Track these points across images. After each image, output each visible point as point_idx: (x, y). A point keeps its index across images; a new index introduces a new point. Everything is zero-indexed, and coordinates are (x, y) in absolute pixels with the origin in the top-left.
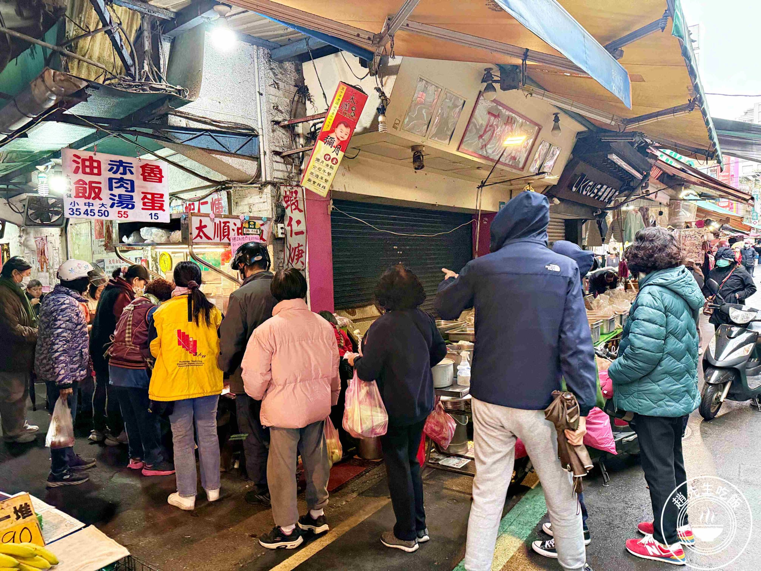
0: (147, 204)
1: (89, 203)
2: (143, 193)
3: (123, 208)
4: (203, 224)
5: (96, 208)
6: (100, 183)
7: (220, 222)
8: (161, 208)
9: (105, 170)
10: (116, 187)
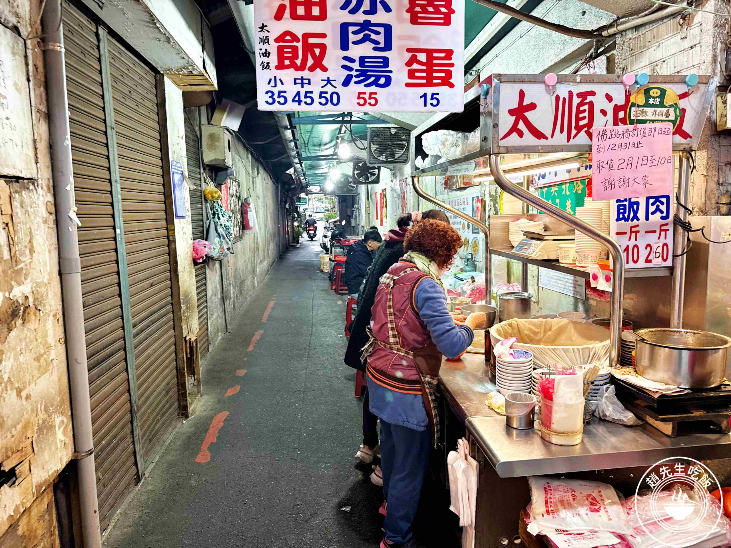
0: (417, 74)
1: (302, 79)
2: (409, 50)
3: (366, 86)
4: (526, 102)
5: (316, 89)
6: (323, 36)
7: (571, 94)
8: (447, 81)
9: (334, 8)
10: (354, 43)
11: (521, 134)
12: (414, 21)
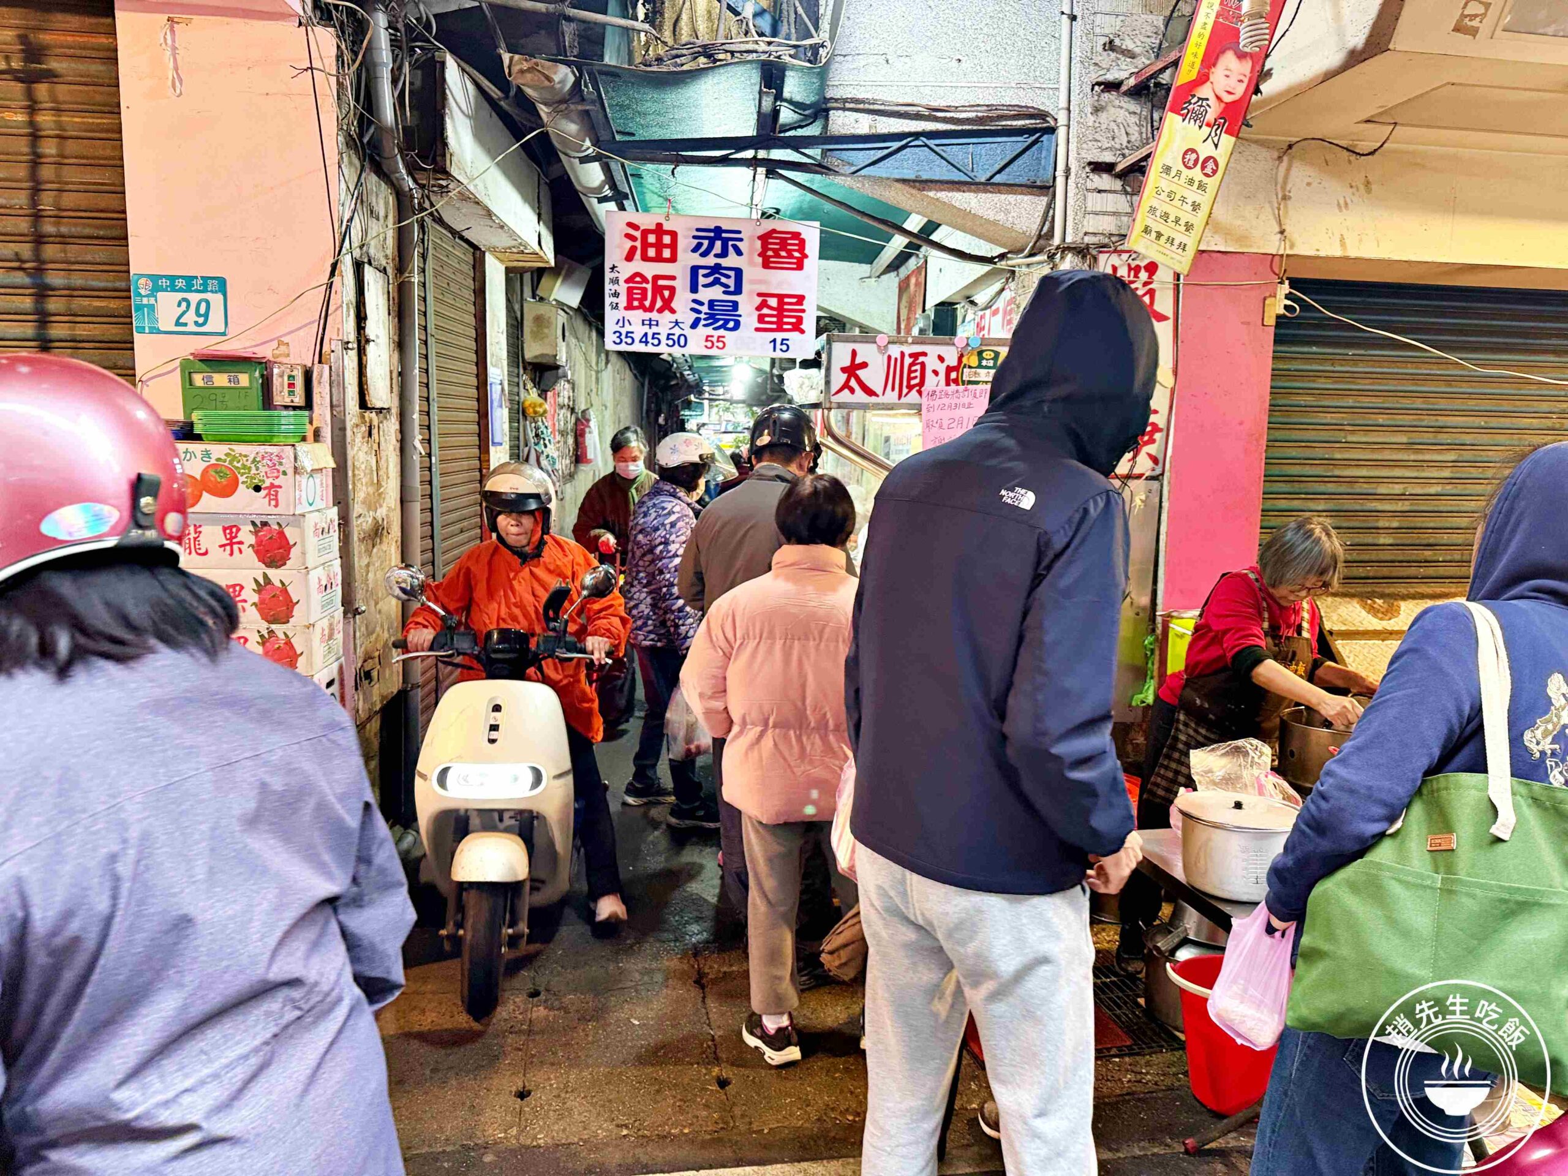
0: (767, 319)
1: (650, 320)
2: (759, 295)
3: (715, 329)
4: (858, 361)
5: (663, 330)
6: (673, 278)
7: (903, 354)
8: (797, 327)
9: (685, 251)
10: (704, 286)
11: (852, 391)
12: (766, 265)
